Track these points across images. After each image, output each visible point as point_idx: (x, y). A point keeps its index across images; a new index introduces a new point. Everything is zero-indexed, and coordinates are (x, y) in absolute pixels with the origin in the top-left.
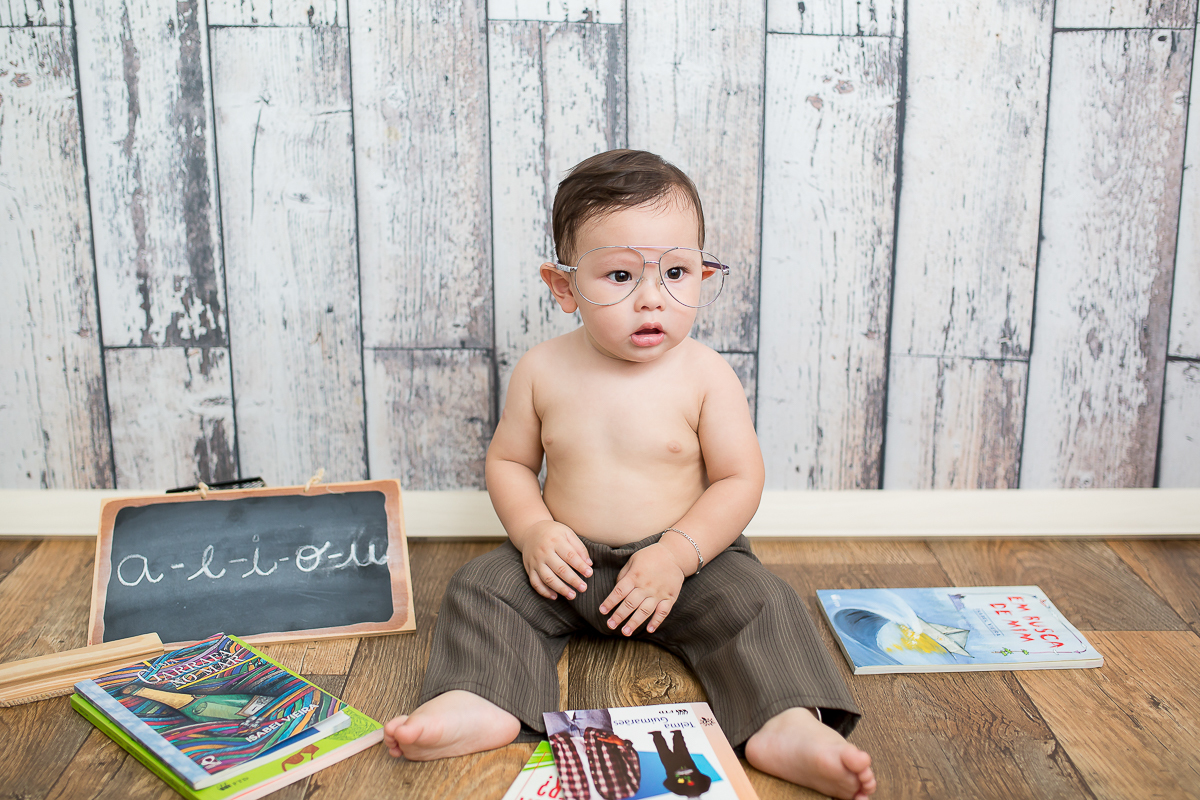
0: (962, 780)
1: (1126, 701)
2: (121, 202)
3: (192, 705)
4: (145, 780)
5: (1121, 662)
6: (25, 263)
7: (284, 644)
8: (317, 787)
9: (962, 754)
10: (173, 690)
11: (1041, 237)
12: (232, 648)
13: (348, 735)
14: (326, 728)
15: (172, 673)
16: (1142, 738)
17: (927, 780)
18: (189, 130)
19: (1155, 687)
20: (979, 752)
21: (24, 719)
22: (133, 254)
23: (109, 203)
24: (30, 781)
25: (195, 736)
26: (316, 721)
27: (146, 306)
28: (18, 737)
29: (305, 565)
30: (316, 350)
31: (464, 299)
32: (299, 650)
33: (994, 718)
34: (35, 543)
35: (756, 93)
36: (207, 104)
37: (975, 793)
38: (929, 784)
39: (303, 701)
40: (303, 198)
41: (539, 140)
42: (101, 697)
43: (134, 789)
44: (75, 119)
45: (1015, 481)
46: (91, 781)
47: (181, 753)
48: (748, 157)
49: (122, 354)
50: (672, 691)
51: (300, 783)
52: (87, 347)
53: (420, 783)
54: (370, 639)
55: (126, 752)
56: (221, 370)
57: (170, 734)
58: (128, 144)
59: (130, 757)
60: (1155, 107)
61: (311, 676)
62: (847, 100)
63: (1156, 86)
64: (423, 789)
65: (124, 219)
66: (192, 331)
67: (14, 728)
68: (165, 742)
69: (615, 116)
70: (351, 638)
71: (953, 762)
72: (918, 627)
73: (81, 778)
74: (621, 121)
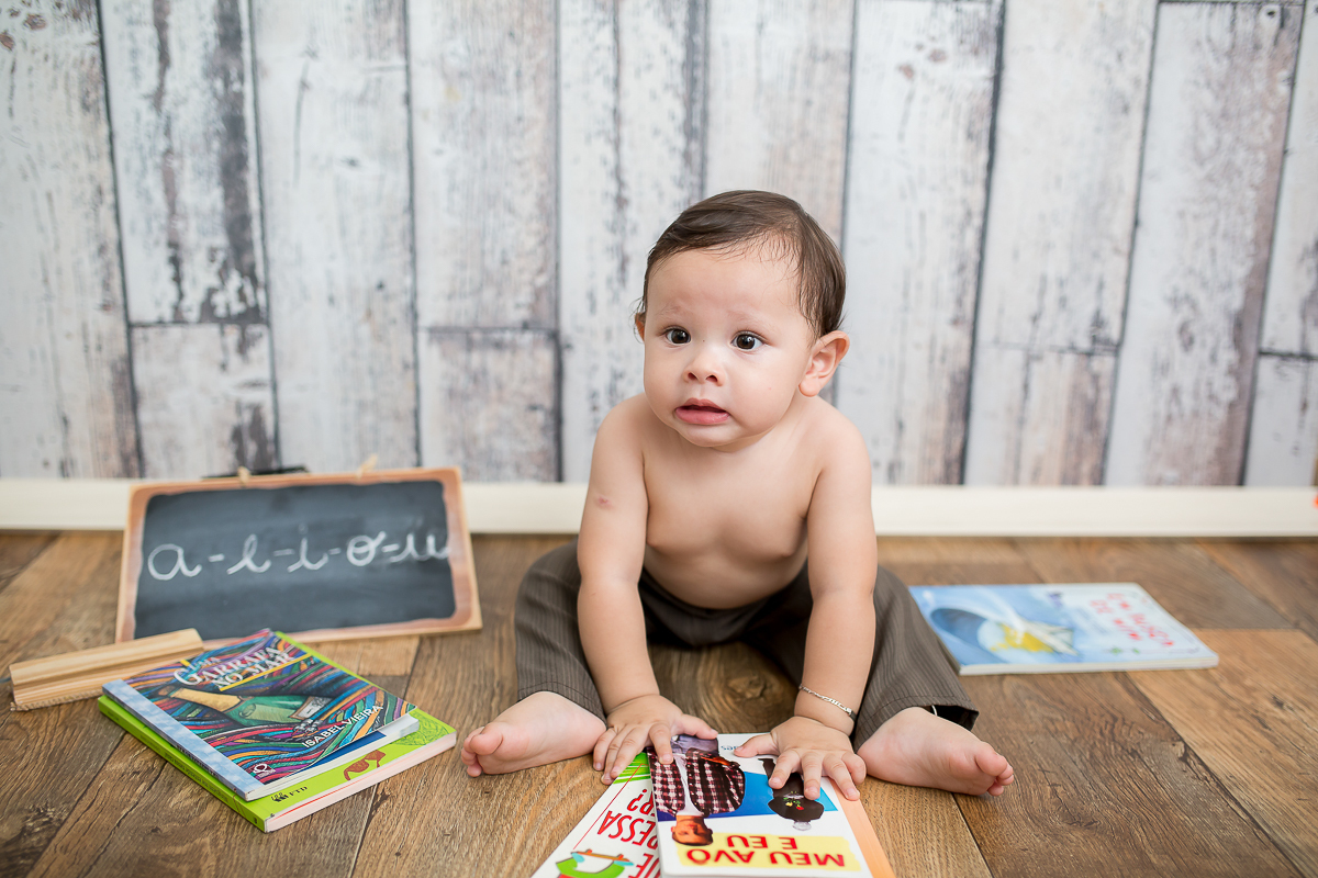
0: (1094, 785)
1: (1248, 701)
2: (150, 163)
3: (239, 707)
4: (187, 791)
5: (1235, 662)
6: (41, 229)
7: (336, 643)
8: (384, 797)
9: (1088, 757)
10: (215, 691)
11: (1136, 223)
12: (281, 646)
13: (416, 740)
14: (392, 732)
15: (214, 672)
16: (1273, 739)
17: (1056, 785)
18: (227, 83)
19: (1275, 687)
20: (1106, 755)
21: (44, 724)
22: (163, 221)
23: (136, 164)
24: (53, 792)
25: (244, 741)
26: (382, 724)
27: (177, 279)
28: (38, 744)
29: (358, 556)
30: (365, 330)
31: (526, 277)
32: (352, 648)
33: (1115, 719)
34: (52, 537)
35: (844, 60)
36: (247, 56)
37: (1109, 798)
38: (1059, 790)
39: (365, 702)
40: (353, 163)
41: (611, 103)
42: (134, 699)
43: (175, 801)
44: (97, 68)
45: (1099, 478)
46: (125, 792)
47: (228, 760)
48: (832, 130)
49: (151, 332)
50: (767, 692)
51: (365, 793)
52: (111, 324)
53: (501, 792)
54: (432, 638)
55: (164, 760)
56: (260, 351)
57: (212, 739)
58: (157, 97)
59: (168, 765)
60: (1260, 87)
61: (369, 677)
62: (942, 71)
63: (1262, 63)
64: (505, 799)
65: (153, 182)
66: (228, 307)
67: (33, 734)
68: (209, 748)
69: (692, 82)
70: (409, 637)
71: (1080, 766)
72: (1019, 626)
73: (113, 789)
74: (700, 86)
